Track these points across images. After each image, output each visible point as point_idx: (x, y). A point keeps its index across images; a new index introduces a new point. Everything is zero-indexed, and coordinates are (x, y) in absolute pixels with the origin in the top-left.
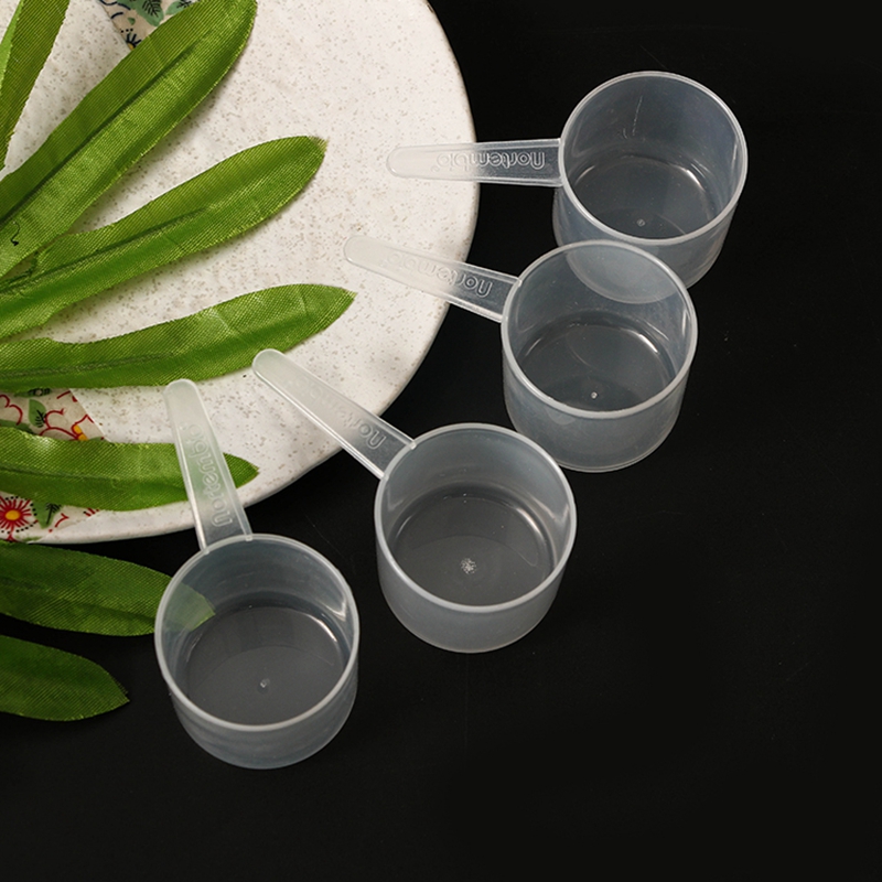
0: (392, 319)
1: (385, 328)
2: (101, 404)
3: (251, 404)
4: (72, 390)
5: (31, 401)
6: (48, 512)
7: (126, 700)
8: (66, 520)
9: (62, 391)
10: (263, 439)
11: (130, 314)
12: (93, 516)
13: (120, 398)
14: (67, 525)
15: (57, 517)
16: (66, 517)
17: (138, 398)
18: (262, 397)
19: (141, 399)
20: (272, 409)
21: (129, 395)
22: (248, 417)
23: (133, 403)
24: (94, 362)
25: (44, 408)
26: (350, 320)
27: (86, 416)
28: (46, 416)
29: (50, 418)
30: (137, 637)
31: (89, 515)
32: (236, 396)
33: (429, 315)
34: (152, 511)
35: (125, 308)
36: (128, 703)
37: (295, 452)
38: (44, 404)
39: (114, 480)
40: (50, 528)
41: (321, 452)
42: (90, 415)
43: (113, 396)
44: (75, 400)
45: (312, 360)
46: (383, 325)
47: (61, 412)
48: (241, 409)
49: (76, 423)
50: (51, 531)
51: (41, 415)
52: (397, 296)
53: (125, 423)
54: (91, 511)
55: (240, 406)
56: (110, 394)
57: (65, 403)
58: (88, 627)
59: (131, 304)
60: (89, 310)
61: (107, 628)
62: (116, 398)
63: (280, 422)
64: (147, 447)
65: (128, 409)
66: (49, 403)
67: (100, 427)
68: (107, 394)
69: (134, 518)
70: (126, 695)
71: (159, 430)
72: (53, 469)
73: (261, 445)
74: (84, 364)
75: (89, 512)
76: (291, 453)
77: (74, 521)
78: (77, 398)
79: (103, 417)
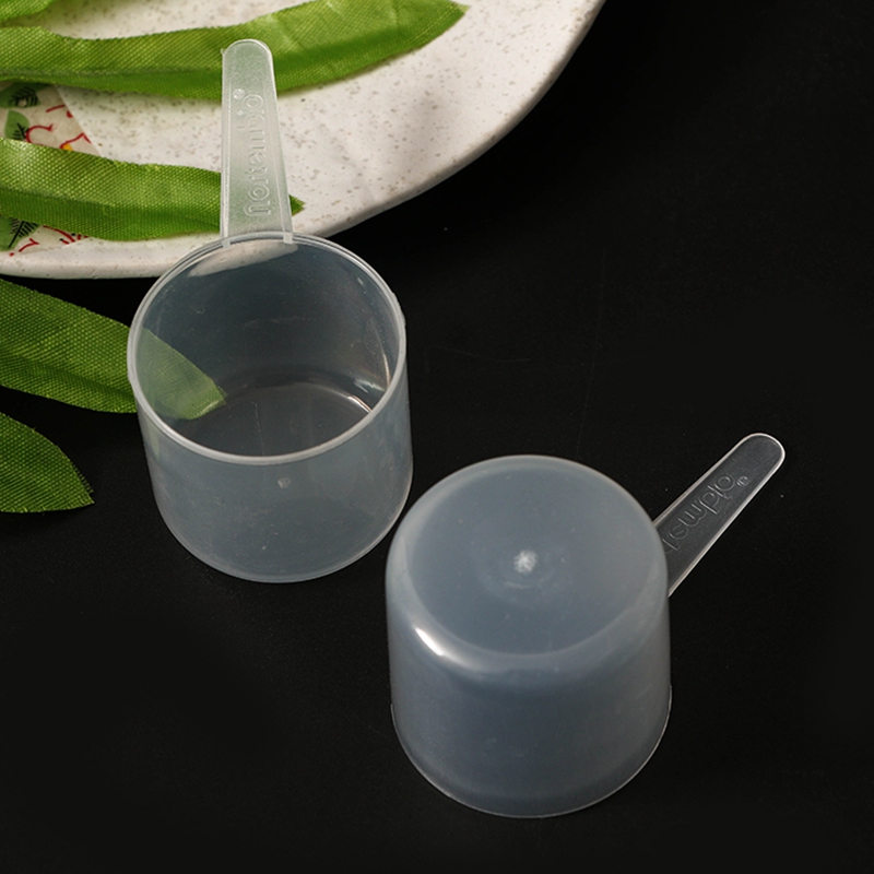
0: (513, 36)
1: (501, 47)
2: (104, 122)
3: (307, 133)
4: (67, 102)
5: (11, 113)
6: (12, 236)
7: (90, 501)
8: (35, 246)
9: (54, 103)
10: (316, 172)
11: (159, 20)
12: (72, 245)
13: (133, 118)
14: (36, 251)
15: (24, 241)
16: (35, 243)
17: (155, 118)
18: (323, 125)
19: (159, 120)
20: (335, 139)
21: (144, 115)
22: (299, 146)
23: (147, 123)
24: (101, 68)
25: (27, 121)
26: (455, 39)
27: (82, 135)
28: (29, 130)
29: (33, 134)
30: (114, 414)
31: (67, 243)
32: (288, 123)
33: (564, 29)
34: (152, 244)
35: (153, 12)
36: (92, 505)
37: (356, 188)
38: (28, 117)
39: (108, 207)
40: (12, 251)
41: (392, 189)
42: (88, 134)
43: (122, 113)
44: (69, 115)
45: (397, 84)
46: (499, 44)
47: (49, 129)
48: (293, 137)
49: (68, 142)
50: (12, 254)
51: (22, 129)
52: (523, 10)
53: (132, 145)
54: (70, 237)
55: (291, 133)
56: (118, 110)
57: (56, 118)
58: (49, 391)
59: (163, 8)
60: (105, 11)
61: (74, 398)
62: (126, 117)
63: (342, 154)
64: (157, 169)
65: (139, 130)
66: (33, 116)
67: (98, 148)
68: (114, 111)
69: (127, 250)
70: (91, 495)
71: (177, 156)
72: (27, 186)
73: (312, 179)
74: (87, 68)
75: (66, 239)
76: (351, 188)
77: (47, 247)
78: (73, 113)
79: (105, 137)
